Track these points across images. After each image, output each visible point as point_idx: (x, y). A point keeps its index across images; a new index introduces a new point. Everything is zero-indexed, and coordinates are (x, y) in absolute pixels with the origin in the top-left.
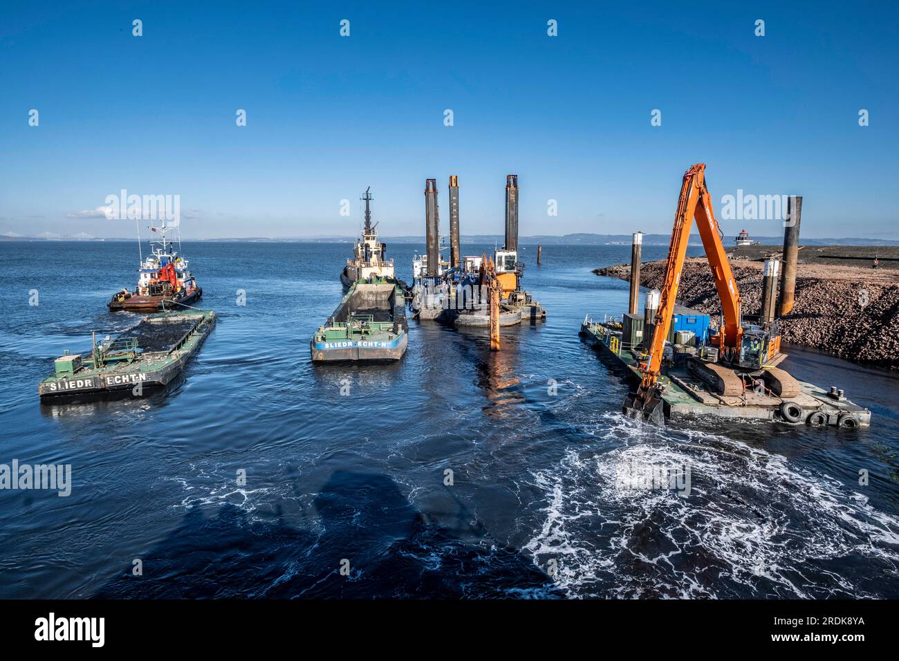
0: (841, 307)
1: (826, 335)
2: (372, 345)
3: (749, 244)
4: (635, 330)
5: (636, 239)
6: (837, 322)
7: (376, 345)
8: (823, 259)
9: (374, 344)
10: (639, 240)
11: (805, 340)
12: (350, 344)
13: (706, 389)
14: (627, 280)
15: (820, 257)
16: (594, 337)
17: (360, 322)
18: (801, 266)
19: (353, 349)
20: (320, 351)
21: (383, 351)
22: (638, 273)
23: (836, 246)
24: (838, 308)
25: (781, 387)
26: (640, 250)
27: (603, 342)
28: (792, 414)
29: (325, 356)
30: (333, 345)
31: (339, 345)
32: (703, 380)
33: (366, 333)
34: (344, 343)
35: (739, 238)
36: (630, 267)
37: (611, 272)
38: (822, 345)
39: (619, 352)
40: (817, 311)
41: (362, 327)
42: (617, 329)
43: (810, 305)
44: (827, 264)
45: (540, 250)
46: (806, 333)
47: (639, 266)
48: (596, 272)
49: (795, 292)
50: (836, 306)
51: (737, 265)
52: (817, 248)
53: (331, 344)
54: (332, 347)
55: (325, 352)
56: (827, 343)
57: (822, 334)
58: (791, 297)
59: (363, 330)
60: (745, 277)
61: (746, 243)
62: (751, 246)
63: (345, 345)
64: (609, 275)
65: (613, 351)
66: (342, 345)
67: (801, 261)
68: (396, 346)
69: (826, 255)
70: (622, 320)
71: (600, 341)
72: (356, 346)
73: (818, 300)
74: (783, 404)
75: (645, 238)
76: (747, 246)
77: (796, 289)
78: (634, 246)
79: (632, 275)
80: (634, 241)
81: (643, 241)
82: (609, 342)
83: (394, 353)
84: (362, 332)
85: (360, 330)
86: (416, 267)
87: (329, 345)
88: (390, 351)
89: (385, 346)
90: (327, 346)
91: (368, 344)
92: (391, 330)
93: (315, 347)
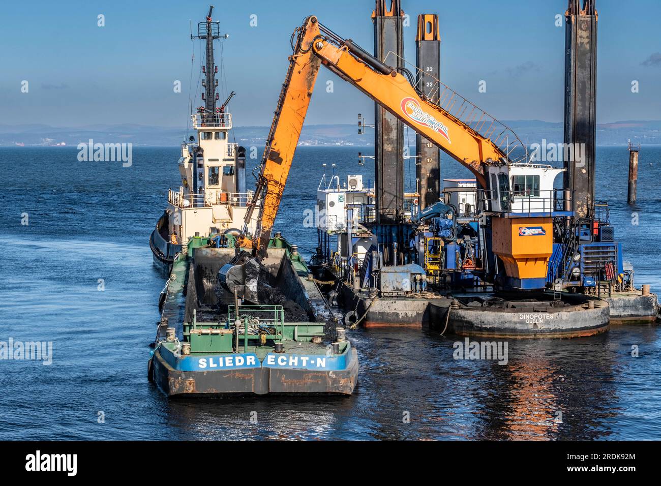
2: (297, 364)
7: (304, 364)
9: (300, 362)
12: (251, 360)
17: (257, 319)
19: (257, 371)
20: (189, 374)
21: (320, 375)
29: (197, 385)
30: (216, 361)
31: (229, 363)
33: (270, 343)
41: (262, 331)
53: (211, 360)
54: (212, 365)
55: (200, 377)
59: (264, 337)
63: (239, 362)
66: (233, 361)
68: (345, 366)
72: (263, 366)
83: (342, 381)
84: (264, 341)
85: (257, 337)
86: (332, 204)
87: (208, 362)
88: (334, 376)
89: (323, 365)
90: (203, 364)
91: (288, 361)
92: (319, 340)
93: (174, 367)
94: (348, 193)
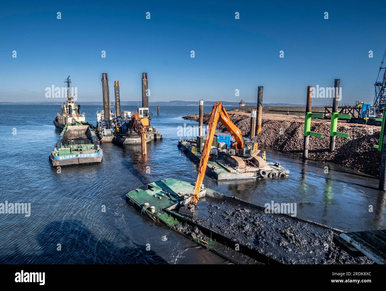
0: (277, 130)
1: (272, 141)
2: (86, 156)
3: (244, 105)
4: (202, 143)
5: (201, 103)
6: (276, 136)
7: (88, 156)
8: (271, 112)
9: (87, 156)
10: (202, 103)
11: (265, 144)
12: (74, 156)
13: (231, 167)
14: (197, 121)
15: (269, 111)
16: (184, 147)
17: (77, 145)
18: (263, 114)
19: (76, 158)
20: (57, 161)
21: (92, 158)
22: (202, 118)
23: (275, 106)
24: (276, 131)
25: (259, 163)
26: (203, 108)
27: (189, 149)
28: (263, 174)
29: (60, 163)
30: (65, 157)
31: (68, 157)
32: (230, 163)
33: (81, 150)
34: (70, 156)
35: (240, 103)
36: (199, 115)
37: (190, 118)
38: (271, 146)
39: (195, 153)
40: (269, 132)
41: (78, 147)
42: (194, 143)
43: (267, 130)
44: (272, 113)
45: (159, 108)
46: (266, 141)
47: (202, 115)
48: (184, 118)
49: (262, 125)
50: (276, 130)
51: (240, 114)
52: (268, 107)
53: (63, 157)
54: (64, 158)
55: (60, 161)
56: (273, 145)
57: (271, 141)
58: (260, 127)
59: (79, 149)
60: (243, 119)
61: (243, 105)
62: (245, 106)
63: (71, 157)
64: (190, 119)
65: (193, 152)
66: (70, 157)
67: (263, 112)
68: (99, 156)
69: (271, 110)
70: (196, 139)
71: (187, 148)
72: (78, 157)
73: (269, 128)
74: (260, 170)
75: (204, 103)
76: (243, 106)
77: (262, 124)
78: (200, 106)
79: (199, 119)
80: (200, 104)
81: (204, 104)
82: (191, 149)
83: (98, 159)
84: (79, 150)
85: (77, 149)
86: (98, 116)
87: (62, 158)
88: (96, 158)
89: (93, 156)
90: (61, 158)
91: (84, 156)
92: (93, 148)
93: (54, 159)
94: (102, 114)
